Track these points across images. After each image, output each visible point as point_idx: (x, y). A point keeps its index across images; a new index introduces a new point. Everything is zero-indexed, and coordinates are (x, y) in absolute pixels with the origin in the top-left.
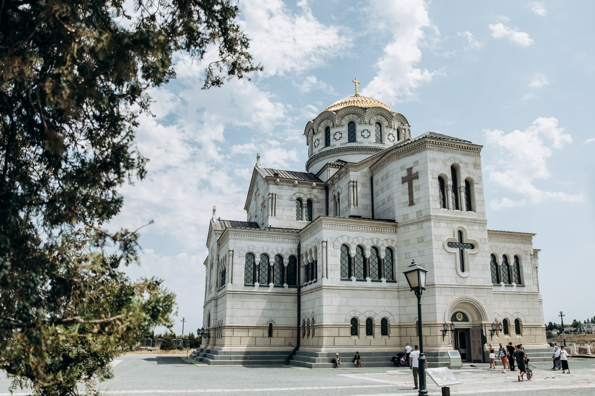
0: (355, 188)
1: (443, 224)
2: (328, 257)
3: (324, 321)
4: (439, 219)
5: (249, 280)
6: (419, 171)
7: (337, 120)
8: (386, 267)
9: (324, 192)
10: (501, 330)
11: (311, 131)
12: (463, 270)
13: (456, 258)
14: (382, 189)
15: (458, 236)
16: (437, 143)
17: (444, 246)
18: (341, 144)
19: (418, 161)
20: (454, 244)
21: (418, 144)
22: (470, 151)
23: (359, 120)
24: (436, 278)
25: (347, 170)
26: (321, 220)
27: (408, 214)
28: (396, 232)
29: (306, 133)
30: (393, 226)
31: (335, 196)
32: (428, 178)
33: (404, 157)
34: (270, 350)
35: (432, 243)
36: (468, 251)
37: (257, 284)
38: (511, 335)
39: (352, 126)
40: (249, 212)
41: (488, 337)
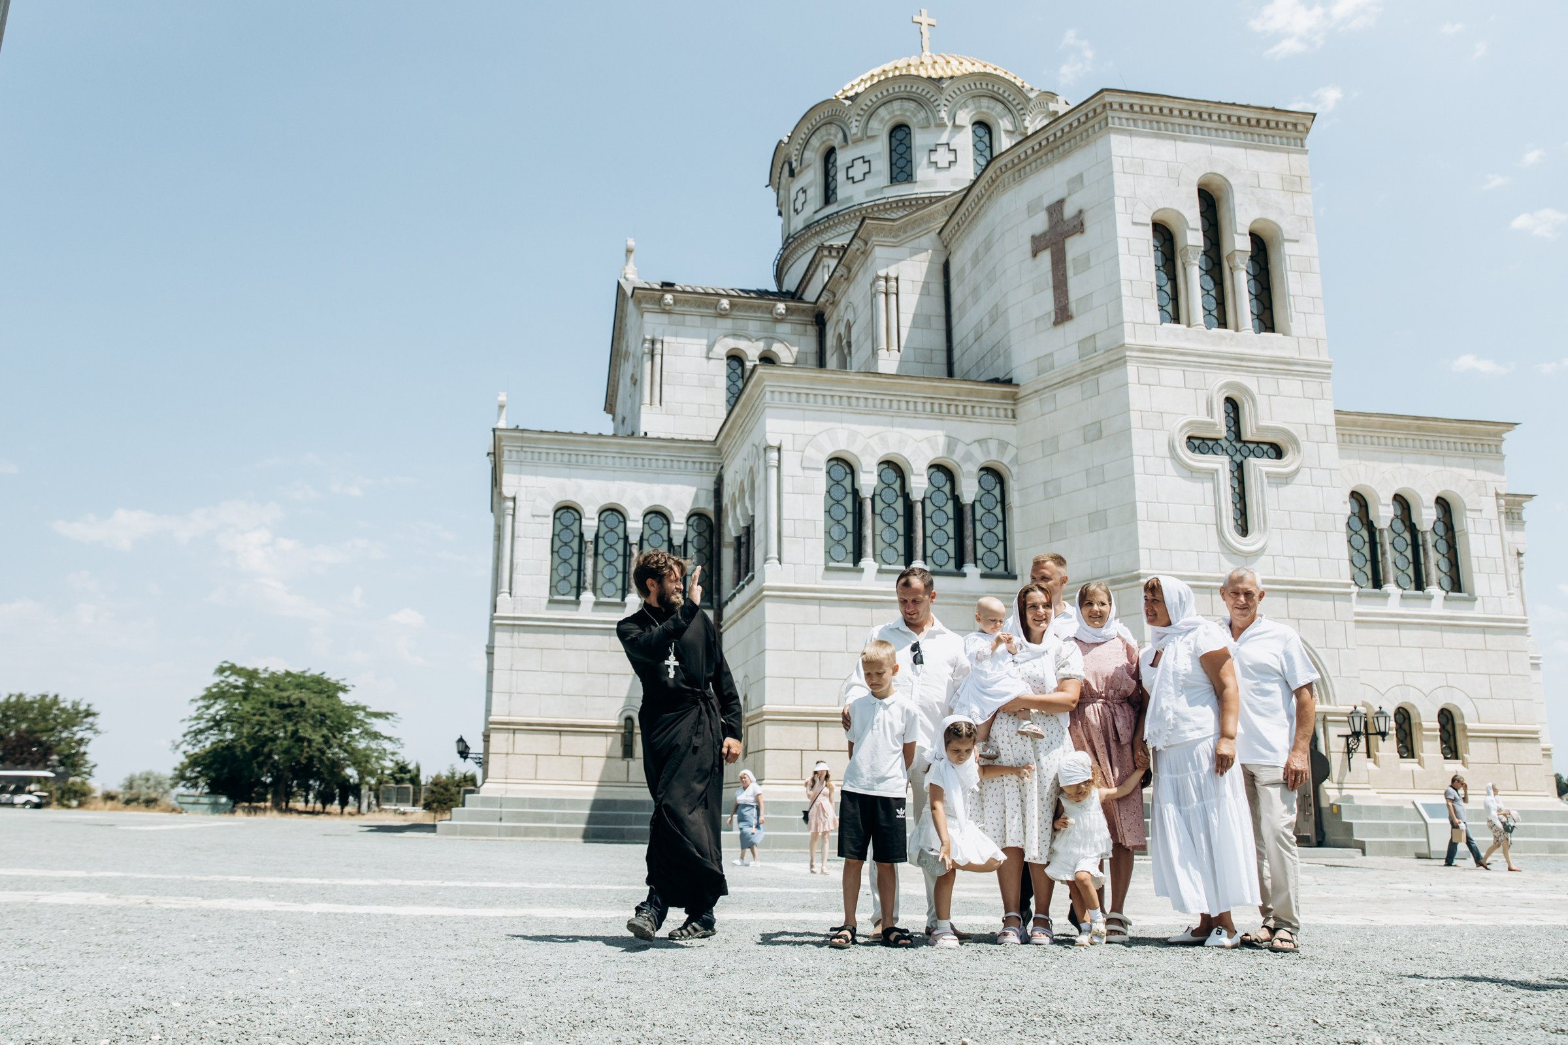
0: (893, 298)
1: (1171, 375)
2: (785, 496)
3: (767, 698)
4: (1154, 356)
5: (564, 586)
6: (1085, 208)
7: (854, 124)
8: (982, 529)
9: (812, 331)
10: (1383, 735)
11: (786, 167)
12: (1244, 531)
13: (1216, 491)
14: (975, 290)
15: (1223, 415)
16: (1147, 109)
17: (1172, 448)
18: (868, 193)
19: (1081, 176)
20: (1210, 443)
21: (1083, 119)
22: (1267, 131)
23: (922, 114)
24: (1143, 554)
25: (866, 243)
26: (761, 380)
27: (1051, 354)
28: (1014, 417)
29: (774, 181)
30: (1004, 396)
31: (840, 335)
32: (1114, 225)
33: (1037, 169)
34: (627, 798)
35: (1129, 439)
36: (1258, 467)
37: (587, 597)
38: (1426, 762)
39: (900, 134)
40: (619, 418)
41: (1336, 761)
